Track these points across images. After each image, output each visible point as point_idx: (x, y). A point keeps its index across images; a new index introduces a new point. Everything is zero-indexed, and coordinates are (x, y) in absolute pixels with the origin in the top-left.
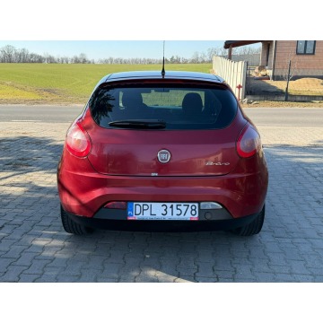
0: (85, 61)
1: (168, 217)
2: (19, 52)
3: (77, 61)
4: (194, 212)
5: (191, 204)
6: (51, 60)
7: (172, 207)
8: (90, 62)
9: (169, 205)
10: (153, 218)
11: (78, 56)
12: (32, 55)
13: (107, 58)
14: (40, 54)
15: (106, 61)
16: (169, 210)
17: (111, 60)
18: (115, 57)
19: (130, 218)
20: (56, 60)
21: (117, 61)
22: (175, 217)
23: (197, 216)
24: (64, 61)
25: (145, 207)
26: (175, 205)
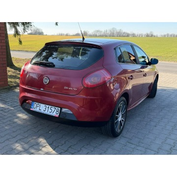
0: (152, 36)
1: (46, 112)
2: (118, 31)
3: (148, 36)
4: (57, 113)
5: (57, 108)
6: (134, 35)
7: (48, 108)
8: (155, 36)
9: (47, 106)
10: (40, 111)
11: (149, 33)
12: (124, 33)
13: (166, 34)
14: (128, 32)
15: (165, 36)
16: (47, 109)
17: (168, 35)
18: (170, 33)
19: (31, 109)
20: (136, 35)
21: (171, 35)
22: (48, 113)
23: (58, 115)
24: (140, 36)
25: (38, 105)
26: (50, 107)
